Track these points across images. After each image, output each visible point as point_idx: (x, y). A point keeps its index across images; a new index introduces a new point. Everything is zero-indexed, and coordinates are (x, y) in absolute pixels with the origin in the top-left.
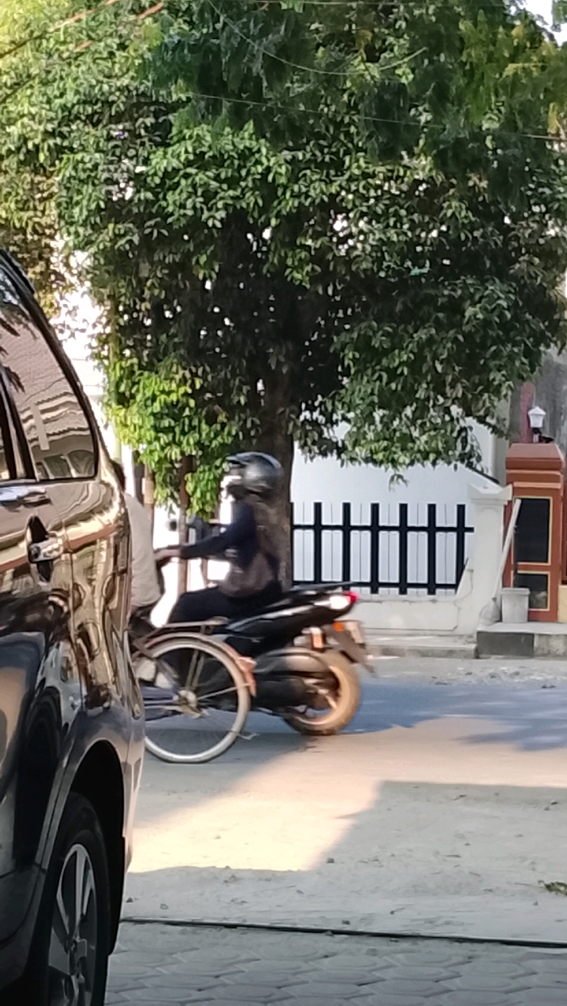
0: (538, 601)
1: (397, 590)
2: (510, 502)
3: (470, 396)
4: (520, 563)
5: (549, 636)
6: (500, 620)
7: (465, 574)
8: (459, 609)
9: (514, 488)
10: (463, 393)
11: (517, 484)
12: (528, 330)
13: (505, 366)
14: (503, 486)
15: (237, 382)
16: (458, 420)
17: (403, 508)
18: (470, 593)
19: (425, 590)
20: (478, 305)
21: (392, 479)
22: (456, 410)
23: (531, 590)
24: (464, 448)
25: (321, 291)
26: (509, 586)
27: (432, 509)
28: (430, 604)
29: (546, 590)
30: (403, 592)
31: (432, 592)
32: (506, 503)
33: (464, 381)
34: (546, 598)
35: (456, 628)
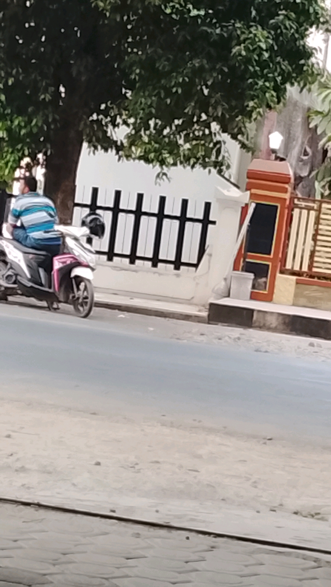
0: (259, 284)
1: (150, 263)
2: (247, 205)
3: (227, 116)
4: (249, 254)
5: (265, 312)
6: (229, 296)
7: (205, 258)
8: (197, 284)
9: (251, 195)
10: (222, 114)
11: (254, 191)
12: (279, 70)
13: (258, 97)
14: (242, 191)
15: (44, 84)
16: (215, 134)
17: (163, 200)
18: (207, 272)
19: (172, 266)
20: (243, 45)
21: (158, 176)
22: (215, 126)
23: (255, 275)
24: (217, 157)
25: (118, 19)
26: (238, 270)
27: (185, 203)
28: (174, 277)
29: (266, 276)
30: (155, 265)
31: (177, 268)
32: (244, 205)
33: (224, 104)
34: (265, 283)
35: (193, 298)
